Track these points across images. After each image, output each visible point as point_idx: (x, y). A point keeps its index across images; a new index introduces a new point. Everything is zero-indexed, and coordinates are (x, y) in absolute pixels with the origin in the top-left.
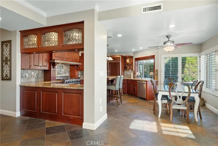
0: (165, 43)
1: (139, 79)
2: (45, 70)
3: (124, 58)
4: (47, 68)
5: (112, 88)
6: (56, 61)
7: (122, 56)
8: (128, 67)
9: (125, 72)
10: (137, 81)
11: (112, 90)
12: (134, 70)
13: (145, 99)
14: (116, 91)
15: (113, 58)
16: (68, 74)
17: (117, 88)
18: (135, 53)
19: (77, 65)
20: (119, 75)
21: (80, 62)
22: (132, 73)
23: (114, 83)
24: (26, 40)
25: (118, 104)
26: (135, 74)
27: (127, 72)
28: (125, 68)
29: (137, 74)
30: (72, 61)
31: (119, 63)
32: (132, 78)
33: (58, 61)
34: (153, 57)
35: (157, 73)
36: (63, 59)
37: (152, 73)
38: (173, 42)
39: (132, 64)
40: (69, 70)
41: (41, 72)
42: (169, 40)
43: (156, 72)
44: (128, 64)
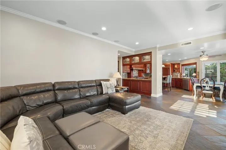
0: (201, 56)
1: (185, 78)
2: (128, 73)
3: (173, 65)
4: (129, 72)
5: (165, 82)
6: (133, 68)
7: (171, 64)
8: (176, 71)
9: (174, 73)
10: (182, 79)
11: (165, 83)
12: (181, 72)
13: (188, 90)
14: (167, 84)
15: (164, 65)
16: (137, 75)
17: (168, 82)
18: (181, 61)
19: (143, 70)
20: (169, 75)
21: (144, 68)
22: (179, 75)
23: (166, 80)
24: (124, 60)
25: (168, 91)
26: (182, 74)
27: (175, 74)
28: (174, 71)
29: (183, 75)
30: (140, 68)
31: (169, 68)
32: (179, 77)
33: (134, 68)
34: (195, 63)
35: (199, 74)
36: (136, 67)
37: (194, 74)
38: (207, 55)
39: (179, 68)
40: (138, 73)
41: (126, 73)
42: (204, 54)
43: (197, 73)
44: (176, 68)
